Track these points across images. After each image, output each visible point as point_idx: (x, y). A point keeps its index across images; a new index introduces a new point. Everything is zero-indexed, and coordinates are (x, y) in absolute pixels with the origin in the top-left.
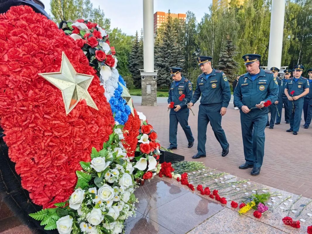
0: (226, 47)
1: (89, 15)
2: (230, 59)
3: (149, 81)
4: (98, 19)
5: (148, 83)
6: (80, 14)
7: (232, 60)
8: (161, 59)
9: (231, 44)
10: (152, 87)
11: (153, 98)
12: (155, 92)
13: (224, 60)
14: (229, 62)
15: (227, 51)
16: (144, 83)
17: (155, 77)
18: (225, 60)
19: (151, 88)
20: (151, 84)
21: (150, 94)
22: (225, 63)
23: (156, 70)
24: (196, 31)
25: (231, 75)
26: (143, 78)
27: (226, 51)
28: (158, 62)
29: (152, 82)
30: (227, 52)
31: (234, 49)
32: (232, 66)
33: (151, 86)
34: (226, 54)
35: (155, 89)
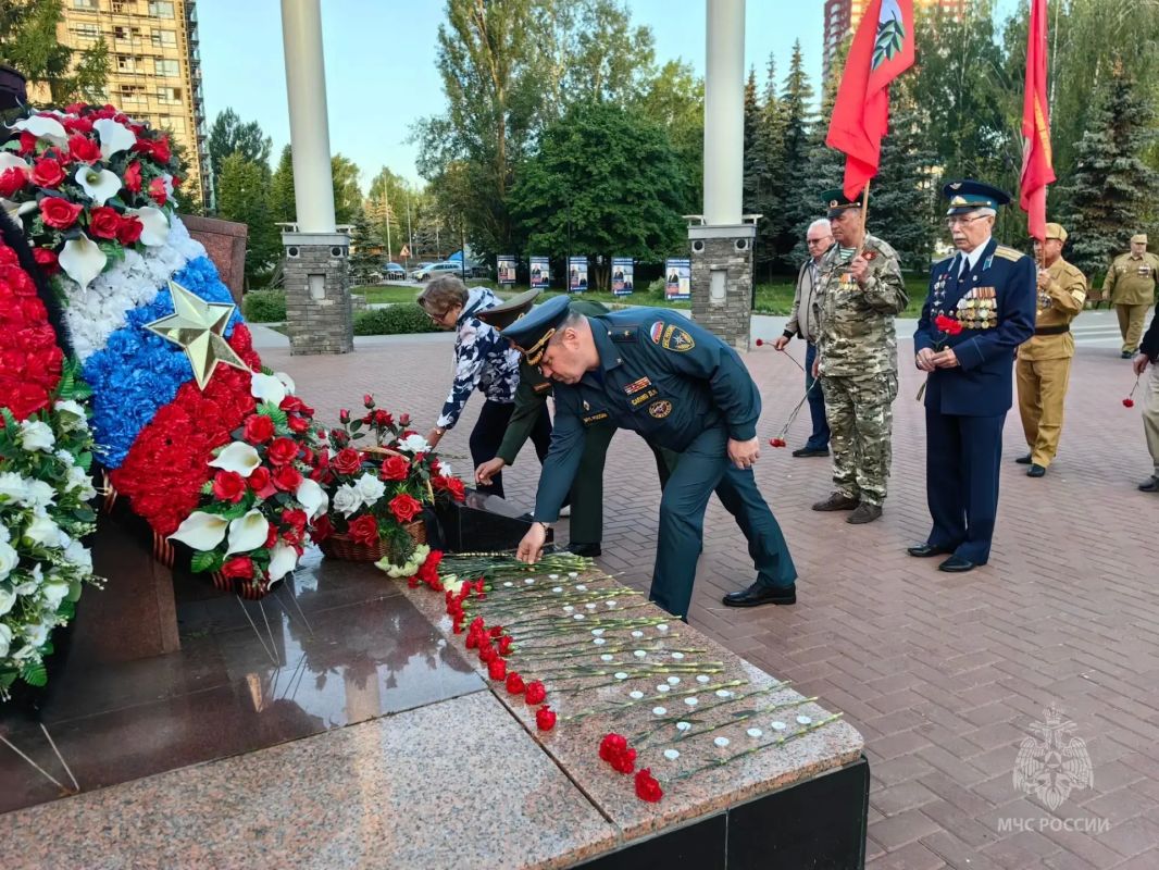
0: (1108, 110)
1: (580, 17)
2: (1122, 162)
3: (717, 256)
4: (610, 30)
5: (714, 266)
6: (546, 17)
7: (1132, 165)
8: (836, 167)
9: (1129, 97)
10: (730, 282)
11: (733, 322)
12: (741, 300)
13: (1097, 165)
14: (1120, 172)
15: (1111, 125)
16: (700, 266)
17: (741, 245)
18: (1100, 163)
19: (726, 286)
20: (726, 270)
21: (720, 308)
22: (1098, 176)
23: (752, 216)
24: (998, 48)
25: (1127, 226)
26: (698, 246)
27: (1105, 125)
28: (824, 181)
29: (732, 261)
30: (1112, 132)
31: (1142, 118)
32: (1131, 188)
33: (728, 277)
34: (1104, 139)
35: (741, 287)
